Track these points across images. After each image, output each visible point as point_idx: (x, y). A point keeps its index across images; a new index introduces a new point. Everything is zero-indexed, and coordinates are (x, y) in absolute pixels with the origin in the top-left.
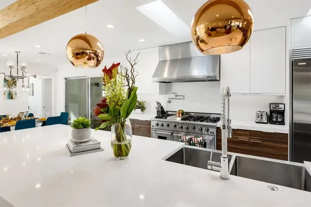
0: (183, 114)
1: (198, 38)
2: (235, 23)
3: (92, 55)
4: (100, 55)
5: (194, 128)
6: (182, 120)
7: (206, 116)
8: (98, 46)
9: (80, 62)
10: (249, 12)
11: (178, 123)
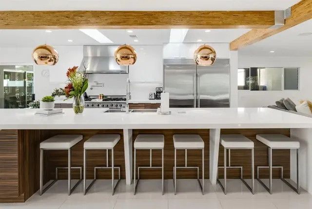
0: (103, 97)
1: (117, 59)
2: (130, 56)
3: (53, 59)
4: (57, 58)
5: (112, 105)
6: (103, 100)
7: (119, 97)
8: (55, 52)
9: (43, 62)
10: (135, 51)
11: (100, 103)
